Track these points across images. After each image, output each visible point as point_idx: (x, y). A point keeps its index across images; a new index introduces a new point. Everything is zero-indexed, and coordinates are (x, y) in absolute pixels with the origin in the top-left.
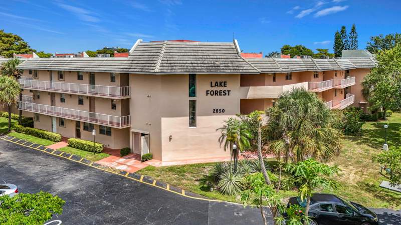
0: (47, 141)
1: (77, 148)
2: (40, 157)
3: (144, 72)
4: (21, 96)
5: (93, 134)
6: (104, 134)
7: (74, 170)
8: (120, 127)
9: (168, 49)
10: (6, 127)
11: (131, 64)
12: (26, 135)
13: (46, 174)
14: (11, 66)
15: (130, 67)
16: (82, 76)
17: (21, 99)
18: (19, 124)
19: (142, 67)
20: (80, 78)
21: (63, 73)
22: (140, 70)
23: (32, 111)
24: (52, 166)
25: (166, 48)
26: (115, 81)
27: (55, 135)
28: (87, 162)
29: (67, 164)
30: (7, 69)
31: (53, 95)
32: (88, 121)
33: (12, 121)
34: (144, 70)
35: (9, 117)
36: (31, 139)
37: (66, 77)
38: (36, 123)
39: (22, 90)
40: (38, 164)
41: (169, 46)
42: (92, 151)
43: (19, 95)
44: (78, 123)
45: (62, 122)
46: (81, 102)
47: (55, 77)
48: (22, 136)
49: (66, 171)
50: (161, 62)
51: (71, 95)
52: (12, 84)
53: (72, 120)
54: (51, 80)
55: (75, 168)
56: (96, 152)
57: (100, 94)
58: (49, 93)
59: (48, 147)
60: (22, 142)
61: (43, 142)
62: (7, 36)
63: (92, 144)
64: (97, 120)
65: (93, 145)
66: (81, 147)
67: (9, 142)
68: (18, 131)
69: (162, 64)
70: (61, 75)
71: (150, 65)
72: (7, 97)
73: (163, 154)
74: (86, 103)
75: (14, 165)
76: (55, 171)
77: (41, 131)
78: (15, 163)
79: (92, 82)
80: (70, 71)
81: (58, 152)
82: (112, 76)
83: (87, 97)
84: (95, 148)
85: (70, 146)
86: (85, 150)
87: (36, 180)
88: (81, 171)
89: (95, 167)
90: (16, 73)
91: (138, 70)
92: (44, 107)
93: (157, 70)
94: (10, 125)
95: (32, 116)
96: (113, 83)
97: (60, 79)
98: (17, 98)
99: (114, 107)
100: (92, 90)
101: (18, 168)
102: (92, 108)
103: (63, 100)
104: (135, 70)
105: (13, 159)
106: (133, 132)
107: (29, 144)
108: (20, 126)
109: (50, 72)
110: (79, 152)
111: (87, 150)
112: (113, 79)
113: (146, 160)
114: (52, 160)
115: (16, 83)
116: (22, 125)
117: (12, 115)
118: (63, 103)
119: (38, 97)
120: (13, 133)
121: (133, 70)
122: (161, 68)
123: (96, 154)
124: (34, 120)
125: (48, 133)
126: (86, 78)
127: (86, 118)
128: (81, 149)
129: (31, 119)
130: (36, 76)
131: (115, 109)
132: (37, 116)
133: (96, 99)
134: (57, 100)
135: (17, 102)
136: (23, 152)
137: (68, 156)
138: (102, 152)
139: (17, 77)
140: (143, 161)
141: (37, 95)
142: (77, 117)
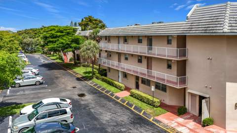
0: (116, 89)
1: (138, 99)
2: (111, 103)
3: (208, 33)
4: (100, 54)
5: (152, 90)
6: (159, 89)
7: (137, 123)
8: (178, 87)
9: (232, 9)
10: (91, 75)
11: (191, 27)
12: (102, 82)
13: (115, 124)
14: (95, 34)
15: (190, 29)
16: (142, 40)
17: (100, 57)
18: (98, 73)
19: (205, 29)
20: (140, 41)
21: (127, 38)
22: (204, 31)
23: (106, 65)
24: (120, 115)
25: (231, 9)
26: (171, 44)
27: (121, 85)
28: (148, 116)
29: (131, 116)
30: (93, 36)
31: (119, 54)
32: (146, 77)
33: (95, 70)
34: (208, 31)
35: (93, 67)
36: (105, 85)
37: (129, 41)
38: (108, 74)
39: (101, 50)
40: (109, 111)
41: (232, 6)
42: (150, 105)
43: (99, 53)
44: (137, 78)
45: (125, 75)
46: (140, 61)
47: (122, 41)
48: (99, 82)
49: (132, 123)
50: (228, 21)
51: (132, 55)
52: (95, 46)
53: (132, 75)
54: (119, 43)
55: (138, 121)
56: (154, 106)
57: (158, 55)
58: (117, 52)
59: (116, 94)
60: (99, 87)
61: (113, 89)
62: (96, 20)
63: (150, 98)
64: (154, 77)
65: (152, 99)
66: (141, 99)
67: (92, 86)
68: (97, 78)
69: (230, 25)
70: (126, 39)
71: (216, 25)
72: (91, 55)
73: (227, 122)
74: (145, 62)
75: (93, 108)
76: (122, 121)
77: (111, 81)
78: (93, 106)
79: (150, 44)
80: (132, 36)
81: (123, 101)
82: (168, 39)
83: (145, 57)
84: (153, 102)
85: (131, 96)
86: (144, 102)
87: (108, 130)
88: (145, 127)
89: (157, 124)
90: (97, 39)
91: (200, 31)
92: (114, 63)
93: (226, 30)
94: (94, 73)
95: (106, 68)
96: (169, 45)
97: (125, 43)
98: (97, 56)
99: (169, 67)
100: (150, 51)
101: (95, 112)
102: (149, 67)
103: (126, 59)
104: (197, 32)
105: (93, 102)
106: (189, 93)
107: (103, 89)
108: (99, 75)
109: (118, 37)
110: (140, 104)
111: (146, 103)
112: (169, 42)
113: (208, 125)
114: (119, 108)
115: (97, 46)
116: (100, 74)
117: (94, 66)
118: (126, 61)
119: (110, 56)
120: (95, 80)
121: (194, 32)
122: (230, 28)
123: (155, 109)
124: (107, 71)
125: (116, 83)
126: (145, 42)
127: (145, 74)
128: (141, 100)
129: (106, 70)
130: (109, 41)
131: (171, 68)
132: (109, 69)
133: (153, 59)
134: (123, 58)
135: (98, 59)
136: (100, 97)
137: (131, 106)
138: (159, 106)
139: (98, 41)
140: (204, 126)
141: (110, 54)
142: (137, 72)
